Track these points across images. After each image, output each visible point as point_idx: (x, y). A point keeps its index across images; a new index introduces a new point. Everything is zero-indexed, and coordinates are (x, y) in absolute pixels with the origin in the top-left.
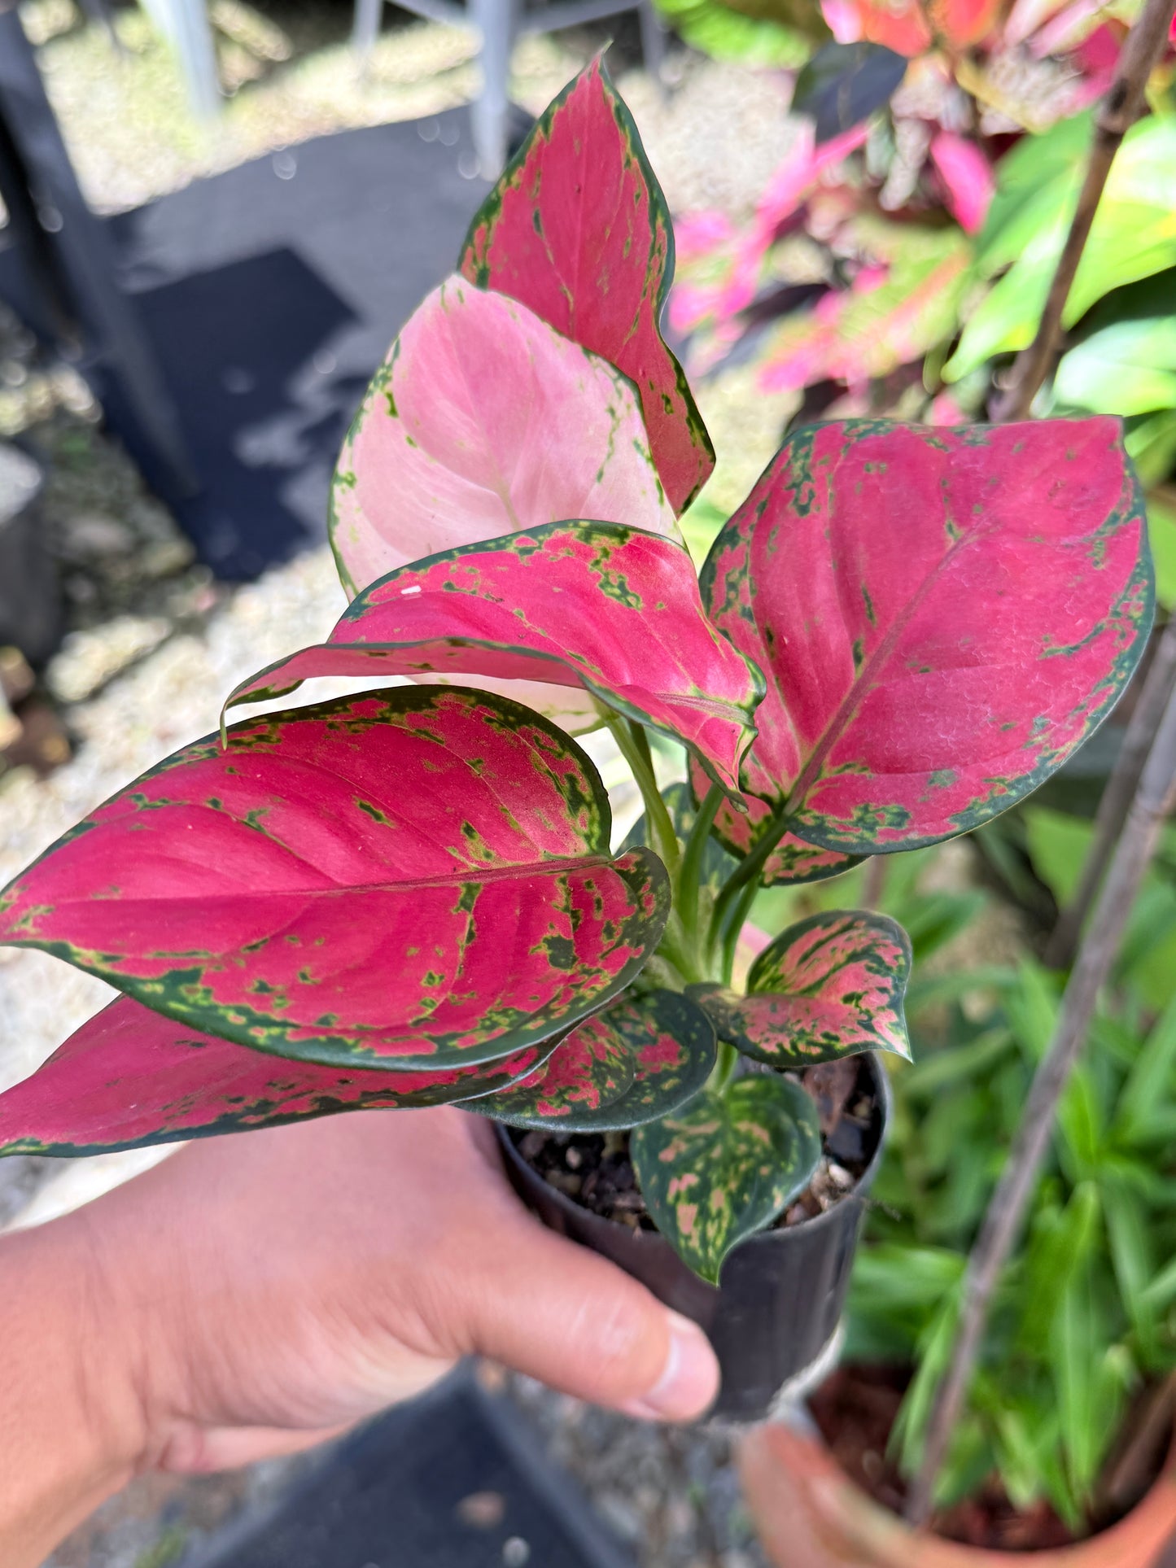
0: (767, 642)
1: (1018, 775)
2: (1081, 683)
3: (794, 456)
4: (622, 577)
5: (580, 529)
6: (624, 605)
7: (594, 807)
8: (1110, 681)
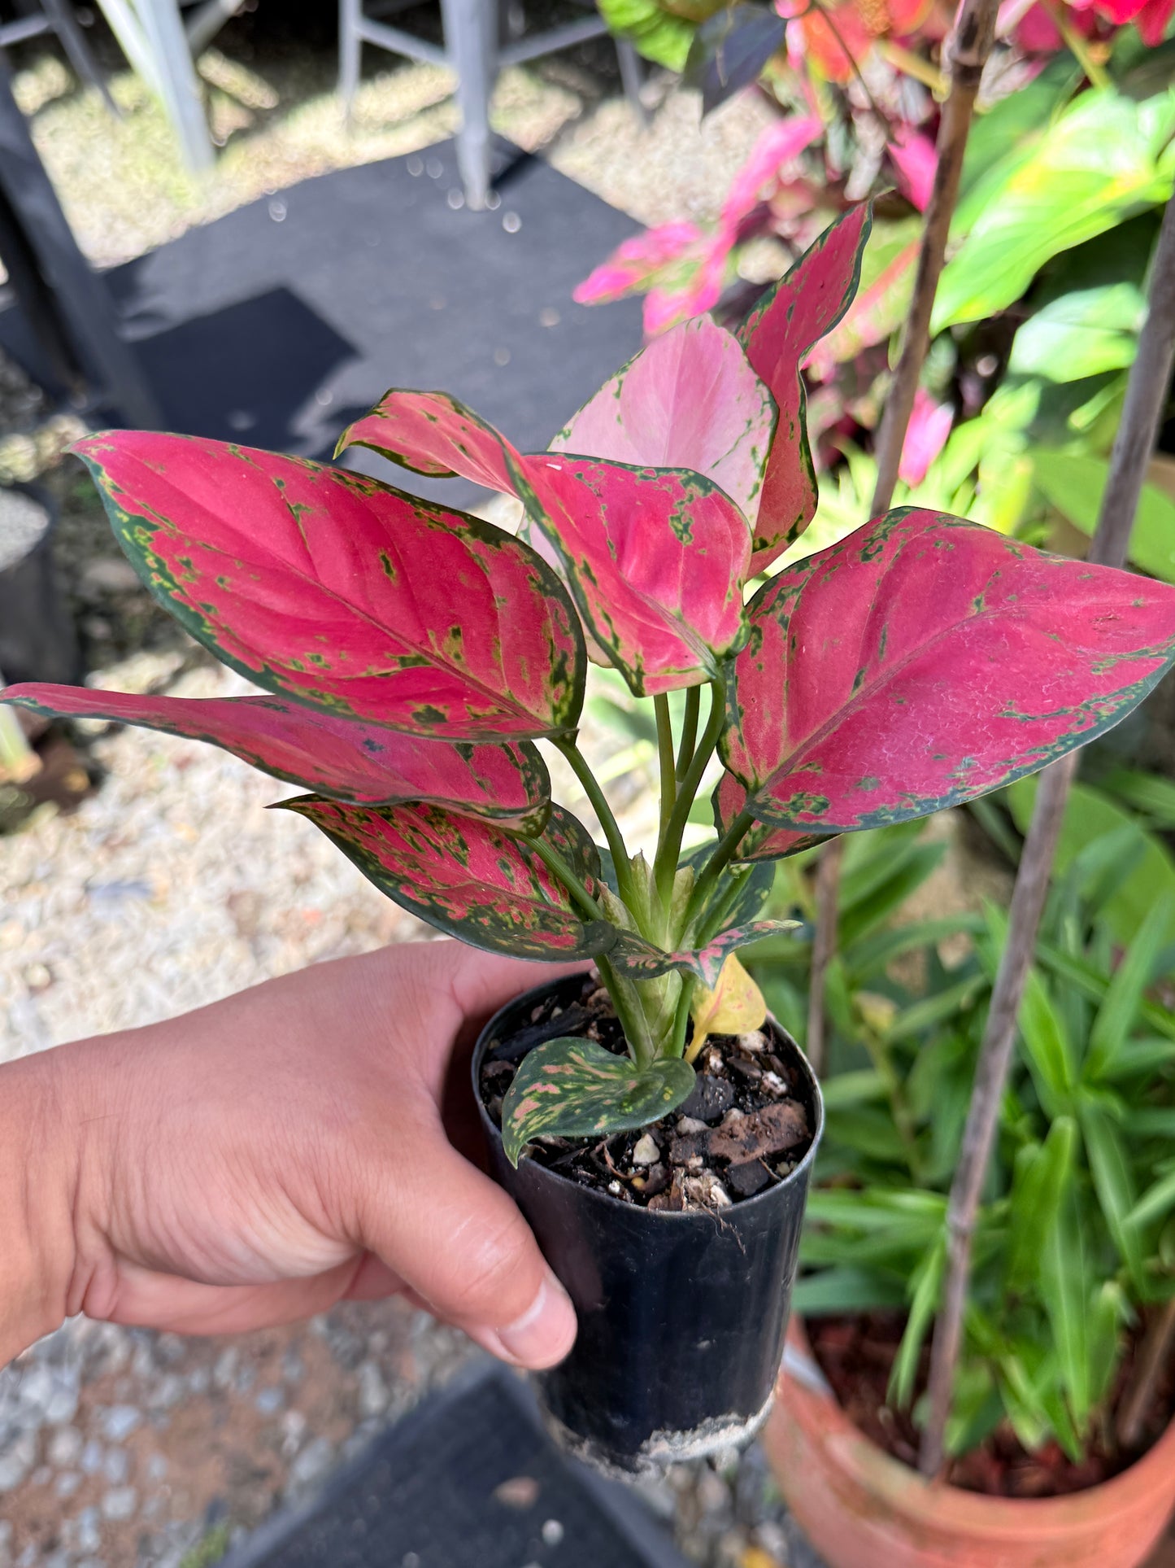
1: (929, 796)
2: (1019, 743)
6: (677, 537)
7: (571, 688)
8: (1047, 749)
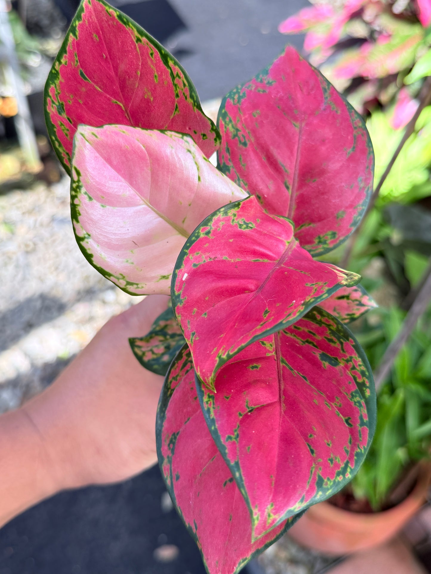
0: (259, 200)
3: (225, 123)
4: (243, 220)
5: (222, 213)
6: (250, 229)
